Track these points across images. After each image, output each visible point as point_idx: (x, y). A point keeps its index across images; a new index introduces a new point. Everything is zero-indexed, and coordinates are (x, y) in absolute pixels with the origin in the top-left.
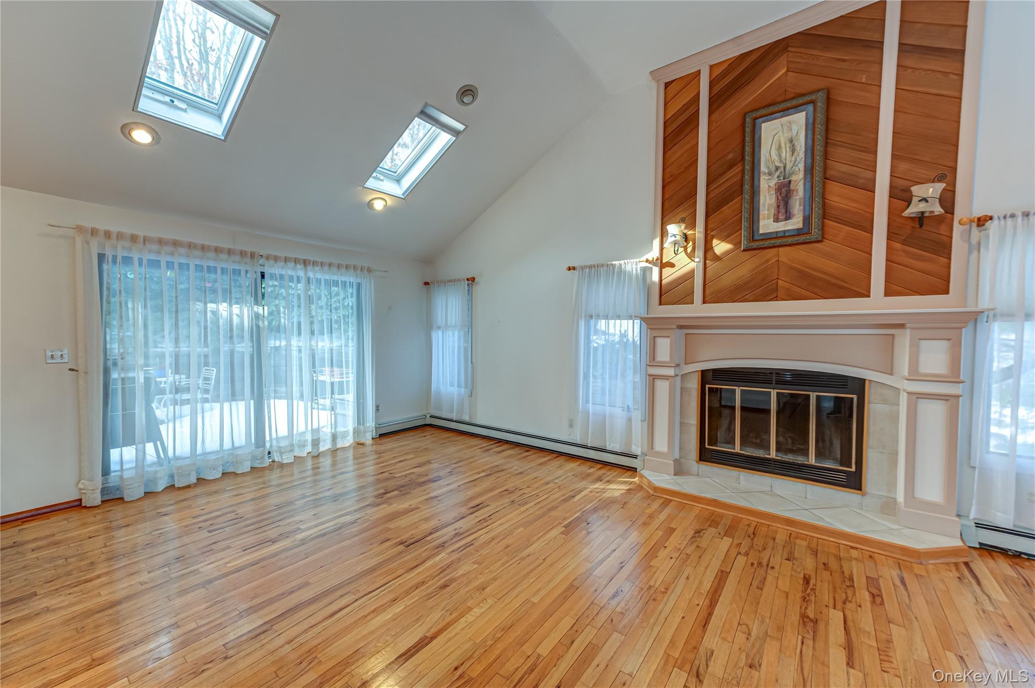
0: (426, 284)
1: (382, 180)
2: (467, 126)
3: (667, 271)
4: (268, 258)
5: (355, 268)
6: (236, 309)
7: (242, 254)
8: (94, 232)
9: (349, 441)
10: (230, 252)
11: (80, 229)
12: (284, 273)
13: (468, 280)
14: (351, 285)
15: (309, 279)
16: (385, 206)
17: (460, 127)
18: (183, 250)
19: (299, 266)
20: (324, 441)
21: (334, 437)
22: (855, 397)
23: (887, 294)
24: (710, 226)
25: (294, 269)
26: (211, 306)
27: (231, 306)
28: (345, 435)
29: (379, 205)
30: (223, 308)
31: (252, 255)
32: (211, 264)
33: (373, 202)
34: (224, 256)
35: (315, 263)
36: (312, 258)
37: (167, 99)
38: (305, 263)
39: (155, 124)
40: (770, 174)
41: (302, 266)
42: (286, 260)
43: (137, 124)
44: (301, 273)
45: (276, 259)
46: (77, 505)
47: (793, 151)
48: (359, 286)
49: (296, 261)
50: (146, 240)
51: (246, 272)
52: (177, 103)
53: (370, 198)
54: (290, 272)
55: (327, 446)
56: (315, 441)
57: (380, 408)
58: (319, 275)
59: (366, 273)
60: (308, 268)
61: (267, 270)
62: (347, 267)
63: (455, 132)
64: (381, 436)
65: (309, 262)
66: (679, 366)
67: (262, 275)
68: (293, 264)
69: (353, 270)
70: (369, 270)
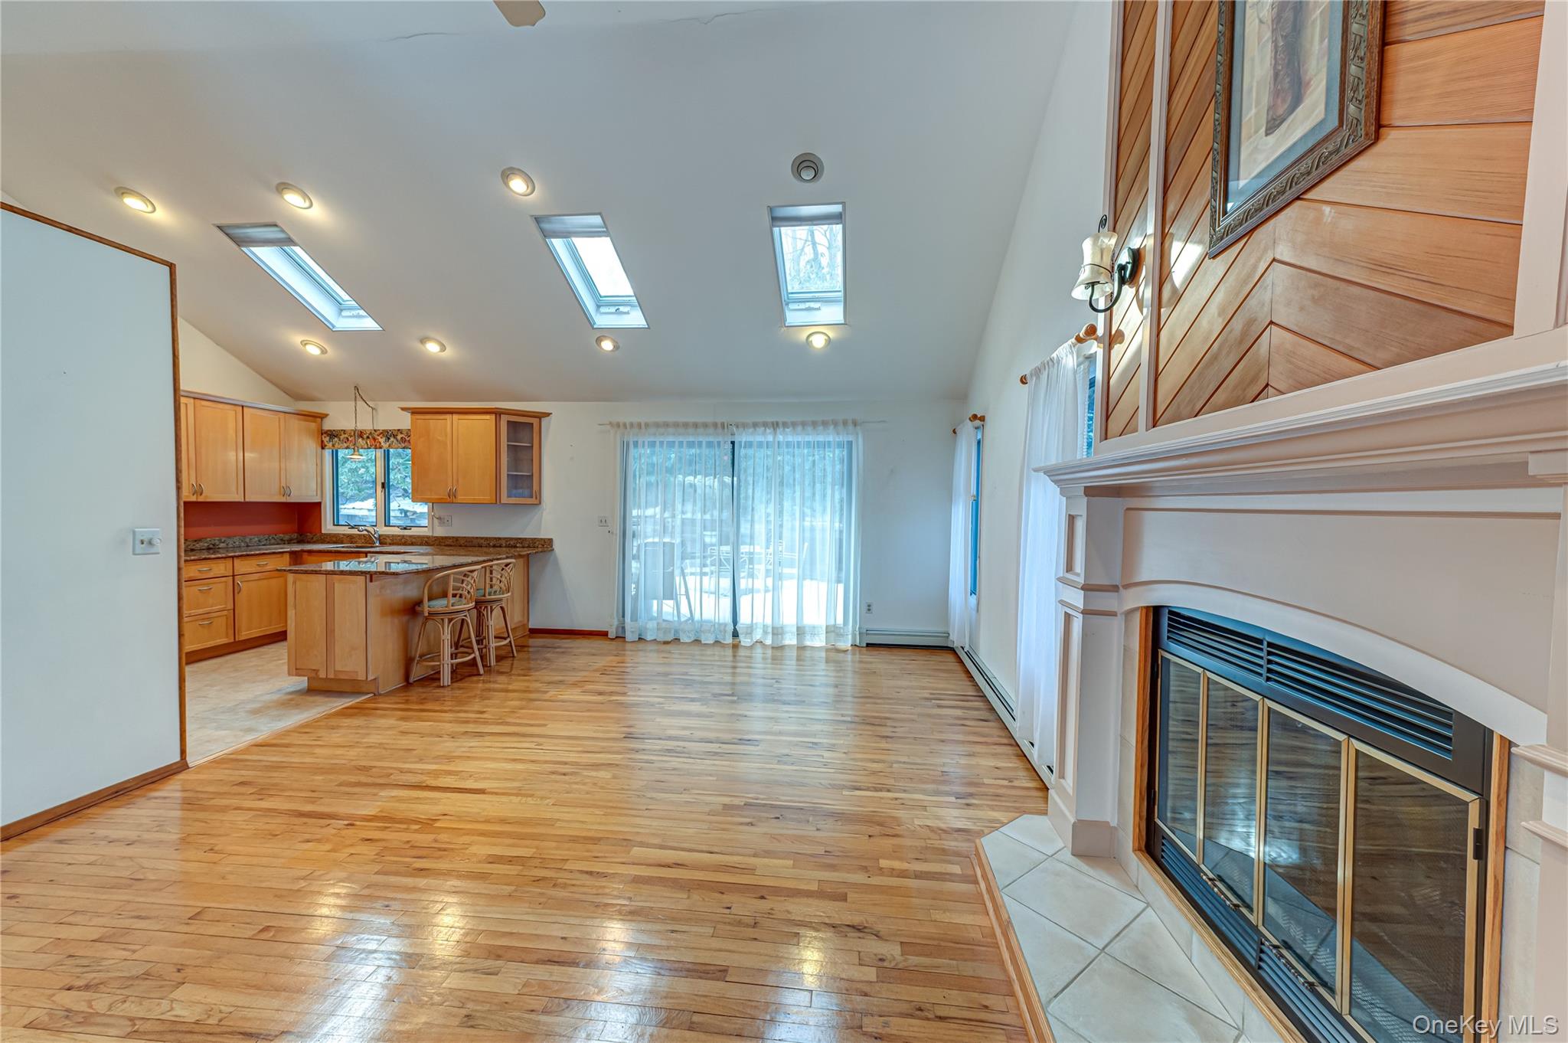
0: (954, 432)
2: (843, 203)
3: (1116, 353)
4: (737, 426)
5: (835, 424)
6: (709, 480)
7: (715, 425)
8: (618, 425)
9: (819, 641)
10: (705, 425)
11: (611, 424)
12: (753, 440)
13: (972, 419)
14: (840, 445)
15: (779, 443)
16: (829, 341)
17: (836, 209)
18: (671, 430)
19: (768, 431)
20: (788, 633)
21: (801, 632)
24: (1174, 204)
25: (764, 433)
26: (689, 479)
28: (816, 632)
29: (819, 342)
30: (699, 480)
31: (723, 426)
32: (691, 439)
33: (810, 339)
34: (700, 430)
35: (785, 425)
36: (780, 420)
37: (613, 309)
38: (775, 426)
39: (611, 333)
41: (772, 430)
42: (755, 425)
43: (601, 338)
44: (770, 438)
45: (744, 426)
48: (850, 443)
49: (765, 425)
50: (647, 425)
51: (719, 443)
52: (622, 309)
53: (803, 335)
54: (759, 438)
55: (790, 640)
56: (777, 631)
57: (873, 608)
58: (790, 439)
59: (851, 427)
60: (778, 431)
61: (737, 439)
62: (825, 424)
63: (837, 218)
64: (868, 645)
65: (777, 424)
66: (1115, 588)
67: (733, 443)
68: (763, 428)
69: (832, 427)
70: (855, 423)
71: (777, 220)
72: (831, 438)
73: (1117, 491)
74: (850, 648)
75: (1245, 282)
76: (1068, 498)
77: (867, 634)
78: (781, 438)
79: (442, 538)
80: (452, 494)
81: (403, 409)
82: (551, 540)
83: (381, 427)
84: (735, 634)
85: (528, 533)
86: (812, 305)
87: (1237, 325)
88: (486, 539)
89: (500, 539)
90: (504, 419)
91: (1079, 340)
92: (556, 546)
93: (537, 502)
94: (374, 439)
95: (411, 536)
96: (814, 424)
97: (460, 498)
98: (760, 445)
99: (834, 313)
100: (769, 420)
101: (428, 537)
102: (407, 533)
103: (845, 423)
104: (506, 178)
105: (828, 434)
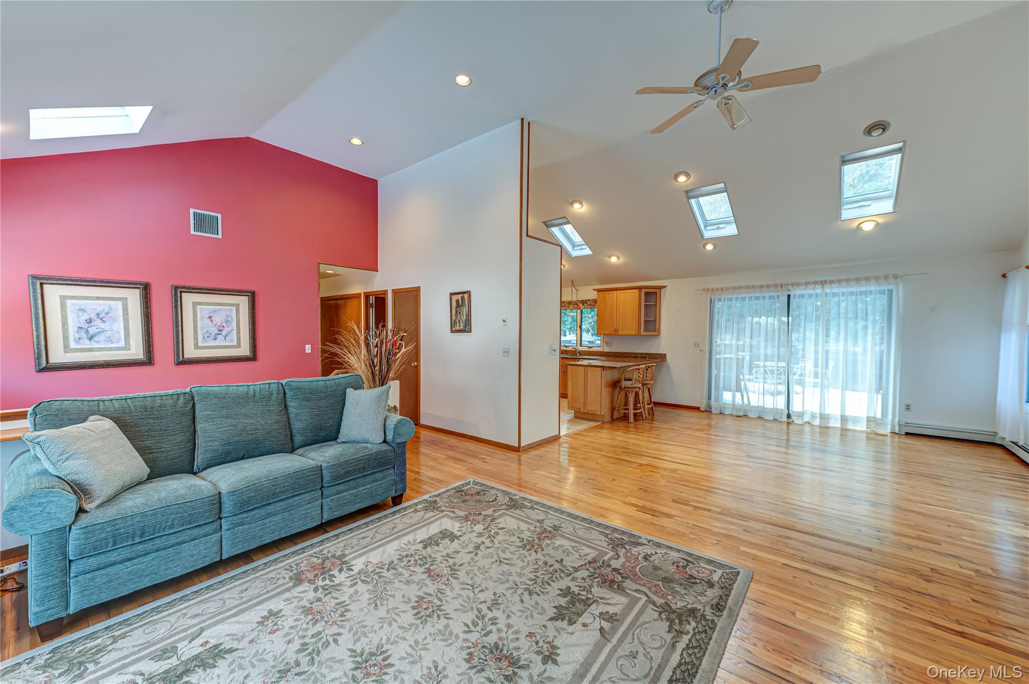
0: (1004, 277)
1: (869, 205)
2: (904, 142)
4: (792, 285)
5: (877, 278)
6: (770, 320)
7: (776, 286)
8: (708, 290)
9: (862, 427)
10: (768, 286)
11: (704, 289)
12: (805, 293)
14: (882, 292)
15: (826, 294)
16: (877, 224)
17: (900, 145)
18: (743, 290)
19: (817, 286)
20: (836, 419)
21: (844, 419)
25: (813, 289)
26: (756, 319)
27: (767, 318)
28: (855, 420)
29: (868, 227)
30: (763, 320)
31: (782, 286)
32: (758, 295)
33: (861, 225)
34: (765, 289)
35: (832, 282)
36: (828, 279)
37: (716, 227)
38: (823, 283)
39: (713, 240)
41: (821, 286)
42: (807, 284)
43: (709, 243)
44: (819, 291)
45: (798, 285)
46: (697, 409)
48: (890, 292)
49: (815, 283)
50: (727, 289)
51: (778, 297)
52: (721, 226)
53: (855, 224)
54: (810, 292)
55: (836, 423)
56: (824, 417)
57: (912, 408)
58: (836, 290)
59: (891, 280)
60: (826, 286)
61: (792, 293)
62: (867, 279)
63: (899, 150)
64: (907, 434)
65: (825, 282)
67: (789, 296)
68: (813, 285)
69: (874, 281)
70: (896, 277)
71: (844, 162)
72: (872, 288)
74: (889, 434)
77: (906, 426)
78: (828, 290)
79: (608, 352)
80: (616, 331)
81: (594, 290)
82: (665, 355)
83: (581, 299)
84: (789, 416)
85: (653, 351)
86: (864, 203)
88: (630, 353)
89: (637, 353)
90: (643, 291)
92: (668, 358)
93: (658, 334)
94: (577, 305)
95: (593, 351)
96: (858, 280)
97: (620, 332)
98: (810, 296)
99: (888, 206)
100: (819, 279)
101: (601, 352)
102: (591, 350)
103: (886, 277)
104: (676, 177)
105: (870, 285)
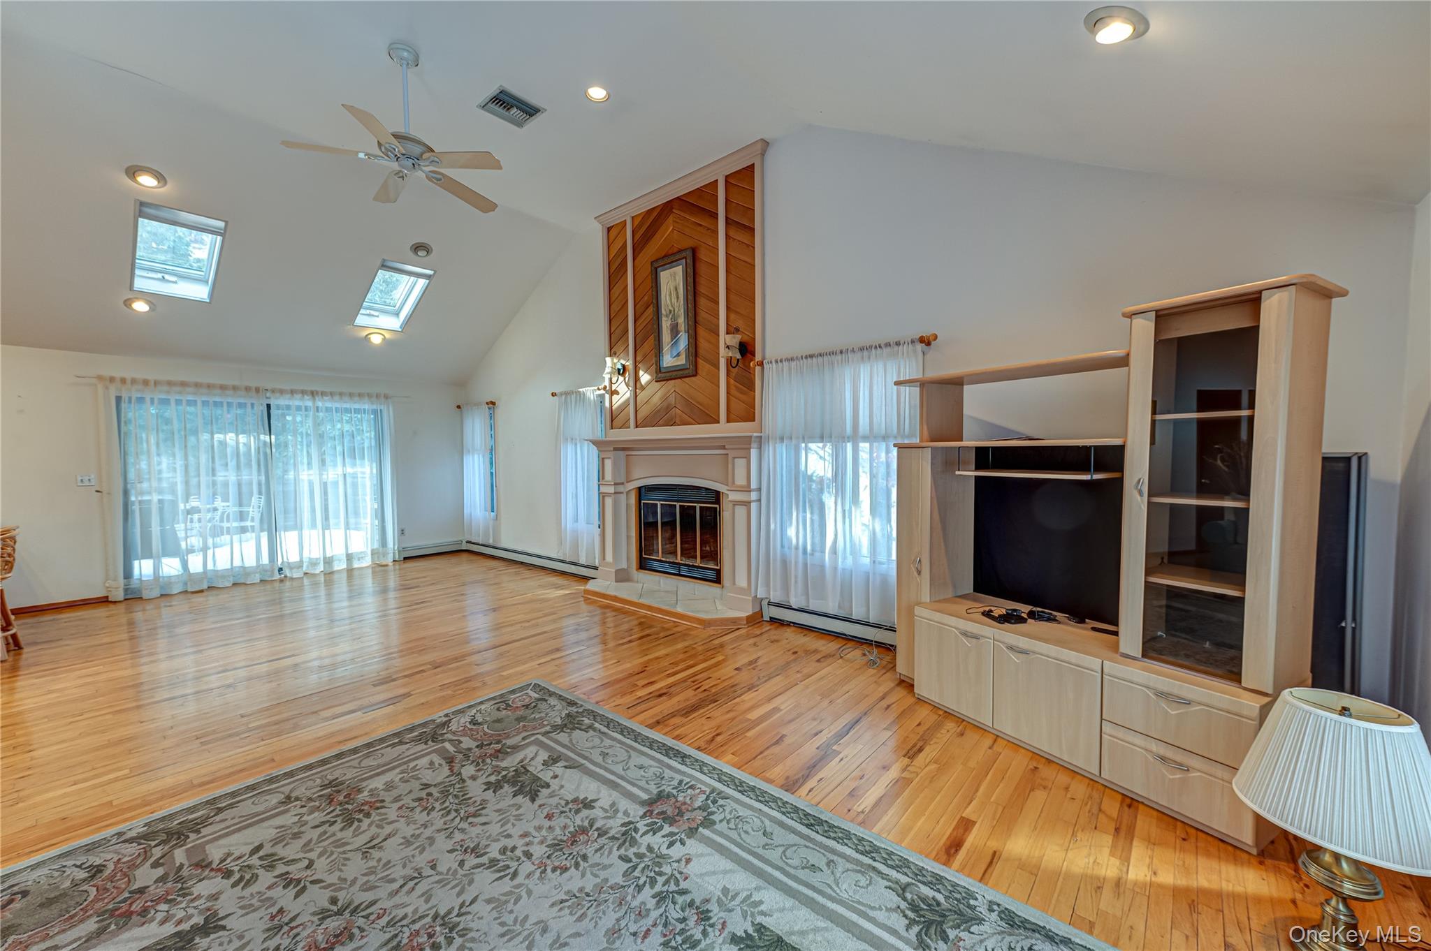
0: (459, 407)
1: (378, 316)
2: (436, 271)
3: (615, 398)
4: (273, 391)
5: (370, 396)
6: (242, 439)
7: (248, 389)
8: (112, 380)
9: (367, 562)
10: (235, 388)
11: (100, 378)
12: (291, 404)
13: (487, 403)
14: (373, 412)
15: (317, 408)
16: (385, 338)
17: (431, 272)
18: (190, 389)
19: (306, 397)
20: (340, 560)
21: (349, 557)
22: (717, 506)
23: (728, 421)
24: (638, 359)
25: (302, 399)
26: (217, 437)
27: (237, 436)
28: (360, 557)
29: (376, 340)
30: (230, 437)
31: (257, 390)
32: (218, 399)
33: (370, 336)
34: (230, 392)
35: (323, 394)
36: (319, 389)
37: (160, 276)
38: (313, 394)
39: (151, 297)
40: (667, 316)
41: (310, 397)
42: (292, 392)
43: (137, 299)
44: (310, 404)
45: (282, 392)
46: (104, 601)
47: (678, 298)
49: (303, 392)
50: (156, 383)
51: (252, 405)
52: (167, 277)
53: (365, 333)
54: (297, 403)
55: (340, 565)
56: (328, 561)
57: (405, 532)
58: (329, 405)
59: (383, 399)
60: (317, 398)
61: (273, 402)
62: (360, 395)
63: (426, 277)
64: (405, 558)
65: (317, 393)
66: (623, 484)
67: (269, 406)
68: (300, 395)
69: (367, 398)
70: (386, 397)
71: (384, 266)
72: (366, 407)
73: (624, 449)
74: (391, 564)
75: (665, 395)
76: (599, 451)
77: (404, 551)
78: (320, 404)
84: (279, 571)
86: (372, 312)
87: (665, 404)
91: (599, 389)
96: (351, 395)
98: (299, 408)
99: (395, 323)
100: (309, 389)
103: (378, 396)
104: (132, 172)
105: (364, 403)
